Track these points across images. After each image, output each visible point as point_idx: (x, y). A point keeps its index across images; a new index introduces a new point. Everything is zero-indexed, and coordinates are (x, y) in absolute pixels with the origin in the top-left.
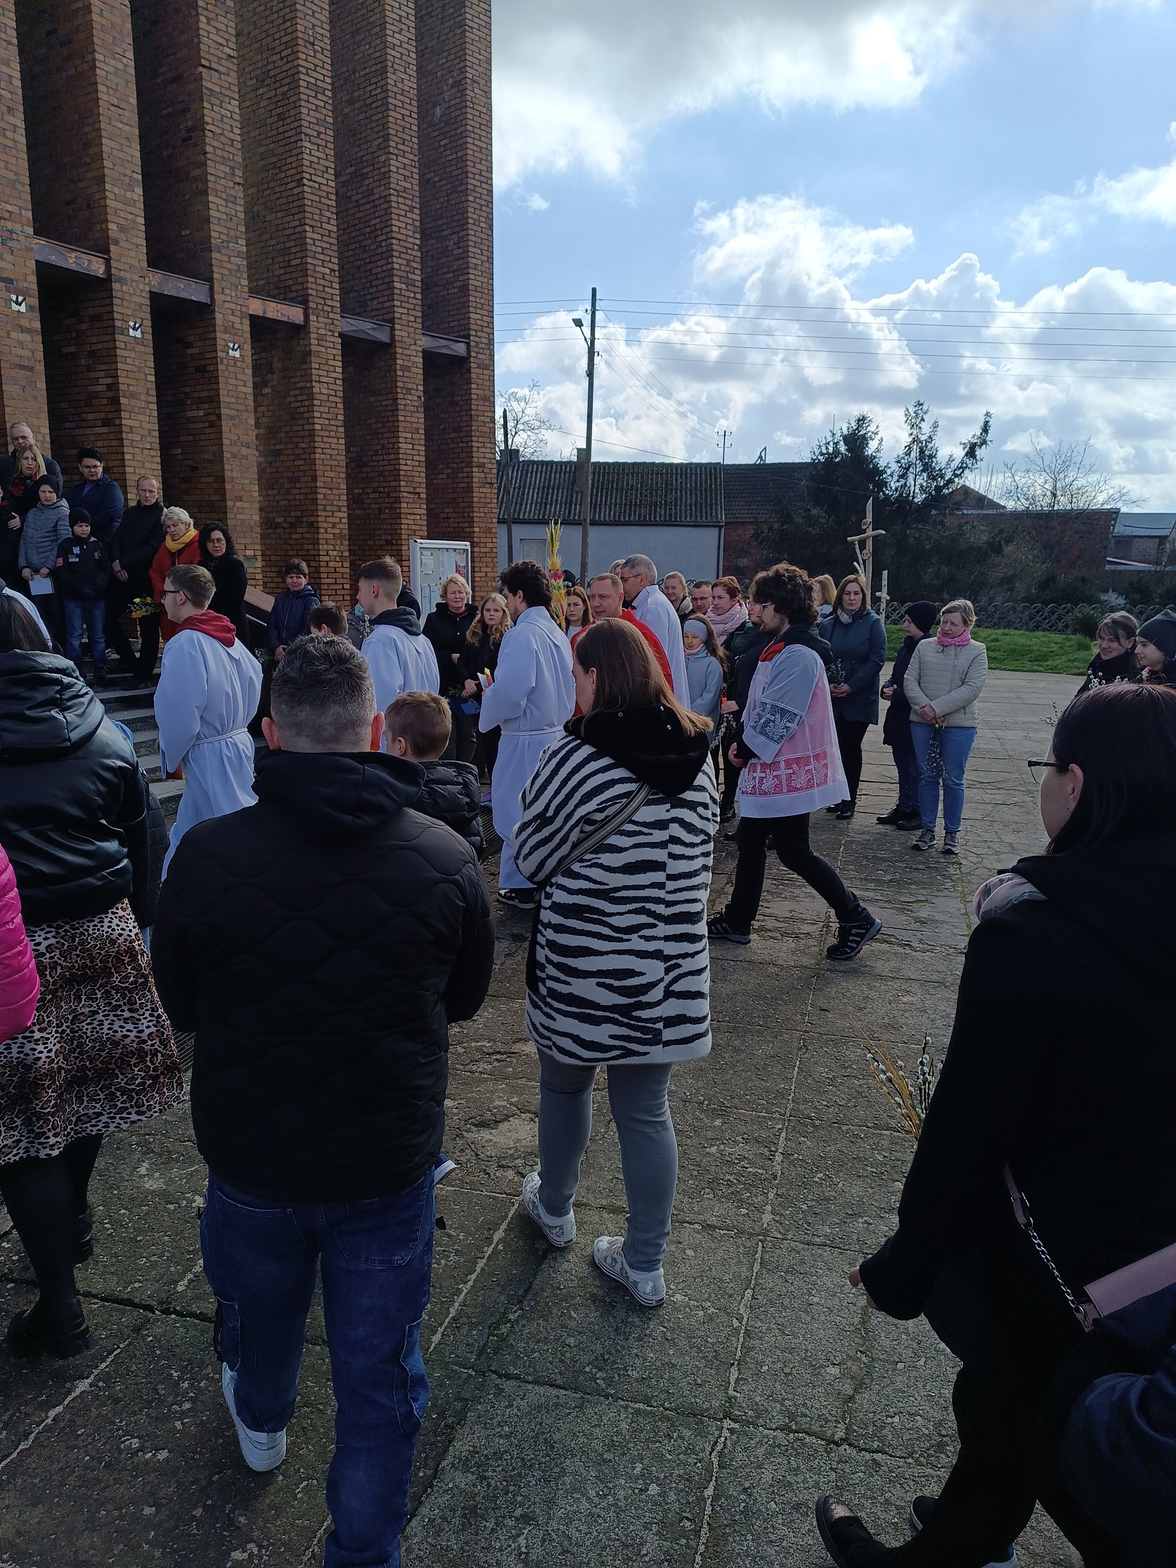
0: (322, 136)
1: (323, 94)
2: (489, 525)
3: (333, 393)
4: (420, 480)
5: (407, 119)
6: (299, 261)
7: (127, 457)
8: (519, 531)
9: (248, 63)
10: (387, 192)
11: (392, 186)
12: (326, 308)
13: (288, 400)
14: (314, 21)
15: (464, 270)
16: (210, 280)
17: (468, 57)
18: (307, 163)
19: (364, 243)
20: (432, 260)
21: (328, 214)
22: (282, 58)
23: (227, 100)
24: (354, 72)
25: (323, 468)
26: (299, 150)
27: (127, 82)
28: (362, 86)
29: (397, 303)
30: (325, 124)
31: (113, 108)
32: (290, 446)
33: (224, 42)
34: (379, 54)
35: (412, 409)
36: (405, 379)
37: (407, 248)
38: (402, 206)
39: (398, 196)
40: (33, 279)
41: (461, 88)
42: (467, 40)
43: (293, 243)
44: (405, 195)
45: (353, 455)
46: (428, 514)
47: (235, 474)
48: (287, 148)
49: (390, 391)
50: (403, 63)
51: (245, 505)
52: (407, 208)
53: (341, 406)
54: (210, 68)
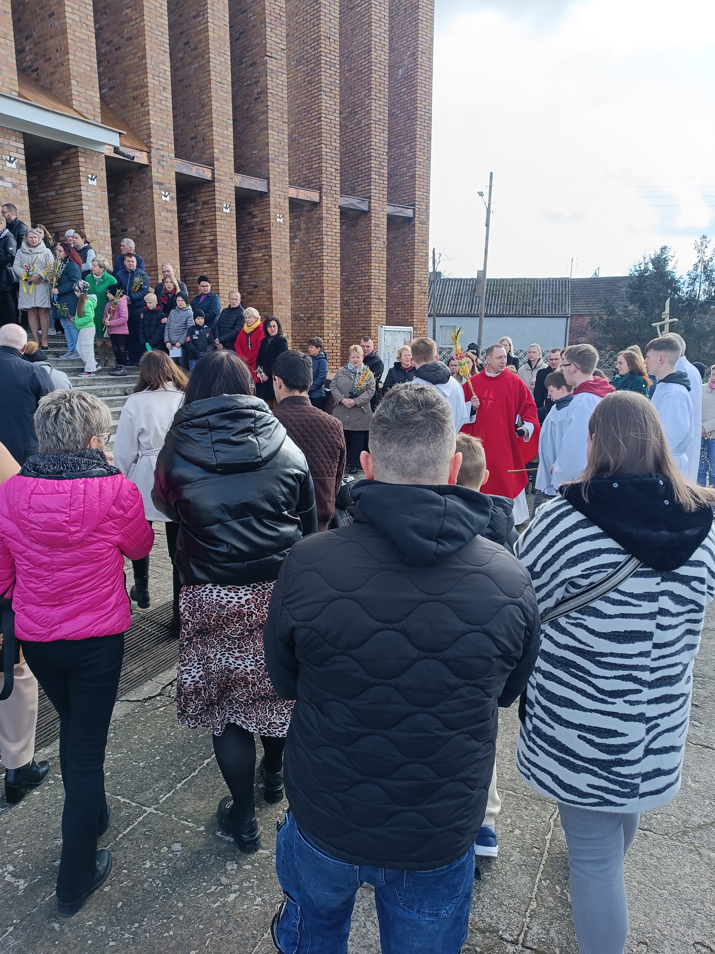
0: (333, 92)
1: (334, 67)
2: (423, 317)
3: (334, 241)
4: (383, 291)
5: (382, 78)
6: (317, 165)
7: (220, 280)
8: (440, 321)
9: (292, 52)
10: (369, 122)
11: (372, 118)
12: (332, 192)
13: (309, 246)
14: (330, 25)
15: (413, 166)
16: (268, 179)
17: (419, 39)
18: (323, 108)
19: (355, 152)
20: (394, 160)
21: (335, 137)
22: (311, 48)
23: (280, 74)
24: (352, 53)
25: (327, 285)
26: (319, 101)
27: (226, 68)
28: (356, 60)
29: (373, 187)
30: (335, 84)
31: (218, 84)
32: (309, 272)
33: (279, 41)
34: (367, 41)
35: (380, 249)
36: (376, 232)
37: (380, 154)
38: (377, 130)
39: (376, 124)
40: (174, 182)
41: (415, 57)
42: (419, 28)
43: (314, 155)
44: (380, 123)
45: (344, 277)
46: (387, 312)
47: (278, 289)
48: (313, 100)
49: (367, 239)
50: (381, 45)
51: (283, 307)
52: (381, 131)
53: (339, 248)
54: (271, 57)
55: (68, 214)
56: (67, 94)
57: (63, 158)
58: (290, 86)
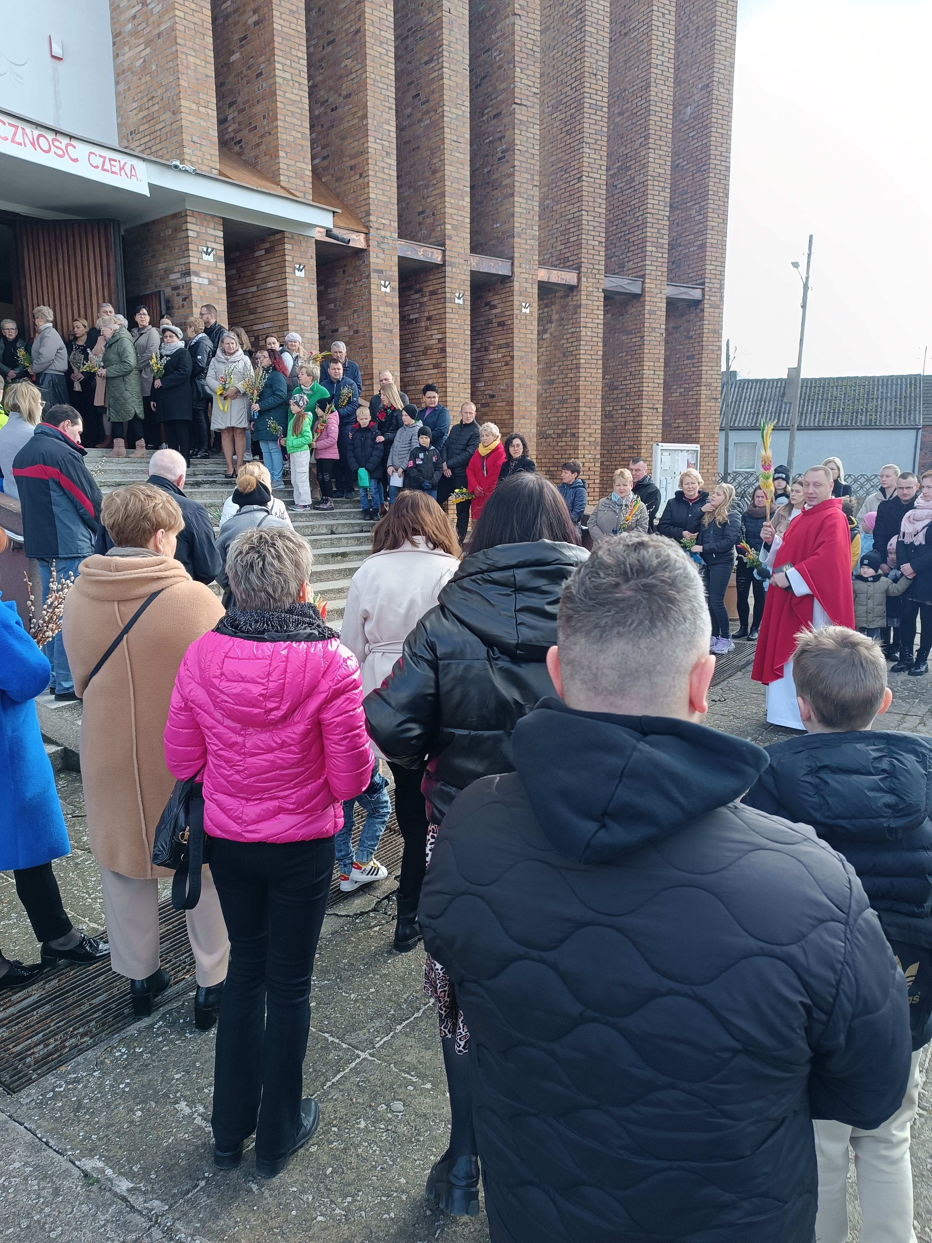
0: (599, 142)
1: (601, 110)
2: (712, 432)
3: (595, 335)
4: (658, 398)
5: (664, 120)
6: (576, 238)
7: (449, 389)
8: (734, 437)
9: (546, 96)
10: (646, 178)
11: (650, 173)
12: (594, 271)
13: (562, 342)
14: (597, 57)
15: (703, 232)
16: (512, 258)
17: (715, 65)
18: (585, 164)
19: (625, 219)
20: (678, 225)
21: (600, 201)
22: (572, 89)
23: (531, 125)
24: (625, 91)
25: (584, 392)
26: (580, 156)
27: (464, 123)
28: (630, 100)
29: (648, 262)
30: (601, 133)
31: (453, 143)
32: (561, 376)
33: (531, 84)
34: (645, 74)
35: (655, 343)
36: (651, 321)
37: (658, 219)
38: (656, 188)
39: (654, 180)
40: (396, 269)
41: (709, 89)
42: (716, 51)
43: (572, 225)
44: (659, 179)
45: (607, 381)
46: (663, 425)
47: (521, 399)
48: (572, 155)
49: (639, 330)
50: (663, 78)
51: (527, 421)
52: (660, 189)
53: (601, 344)
54: (520, 104)
55: (270, 313)
56: (274, 168)
57: (267, 245)
58: (542, 138)
